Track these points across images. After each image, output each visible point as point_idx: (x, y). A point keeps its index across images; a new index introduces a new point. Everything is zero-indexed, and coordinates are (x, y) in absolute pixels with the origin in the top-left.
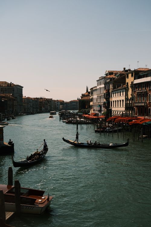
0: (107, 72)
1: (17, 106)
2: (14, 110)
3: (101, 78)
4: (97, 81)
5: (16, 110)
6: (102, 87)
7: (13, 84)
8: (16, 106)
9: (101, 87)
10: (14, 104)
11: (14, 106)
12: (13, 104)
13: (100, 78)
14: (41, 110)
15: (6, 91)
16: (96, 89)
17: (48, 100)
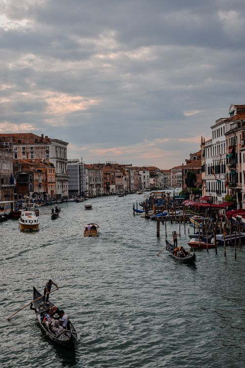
0: (233, 109)
1: (54, 183)
2: (49, 192)
3: (220, 121)
4: (212, 128)
5: (52, 192)
6: (222, 140)
7: (46, 137)
8: (52, 183)
9: (220, 141)
10: (49, 180)
11: (48, 185)
12: (47, 179)
13: (217, 121)
14: (108, 189)
15: (32, 153)
16: (210, 146)
17: (122, 167)
